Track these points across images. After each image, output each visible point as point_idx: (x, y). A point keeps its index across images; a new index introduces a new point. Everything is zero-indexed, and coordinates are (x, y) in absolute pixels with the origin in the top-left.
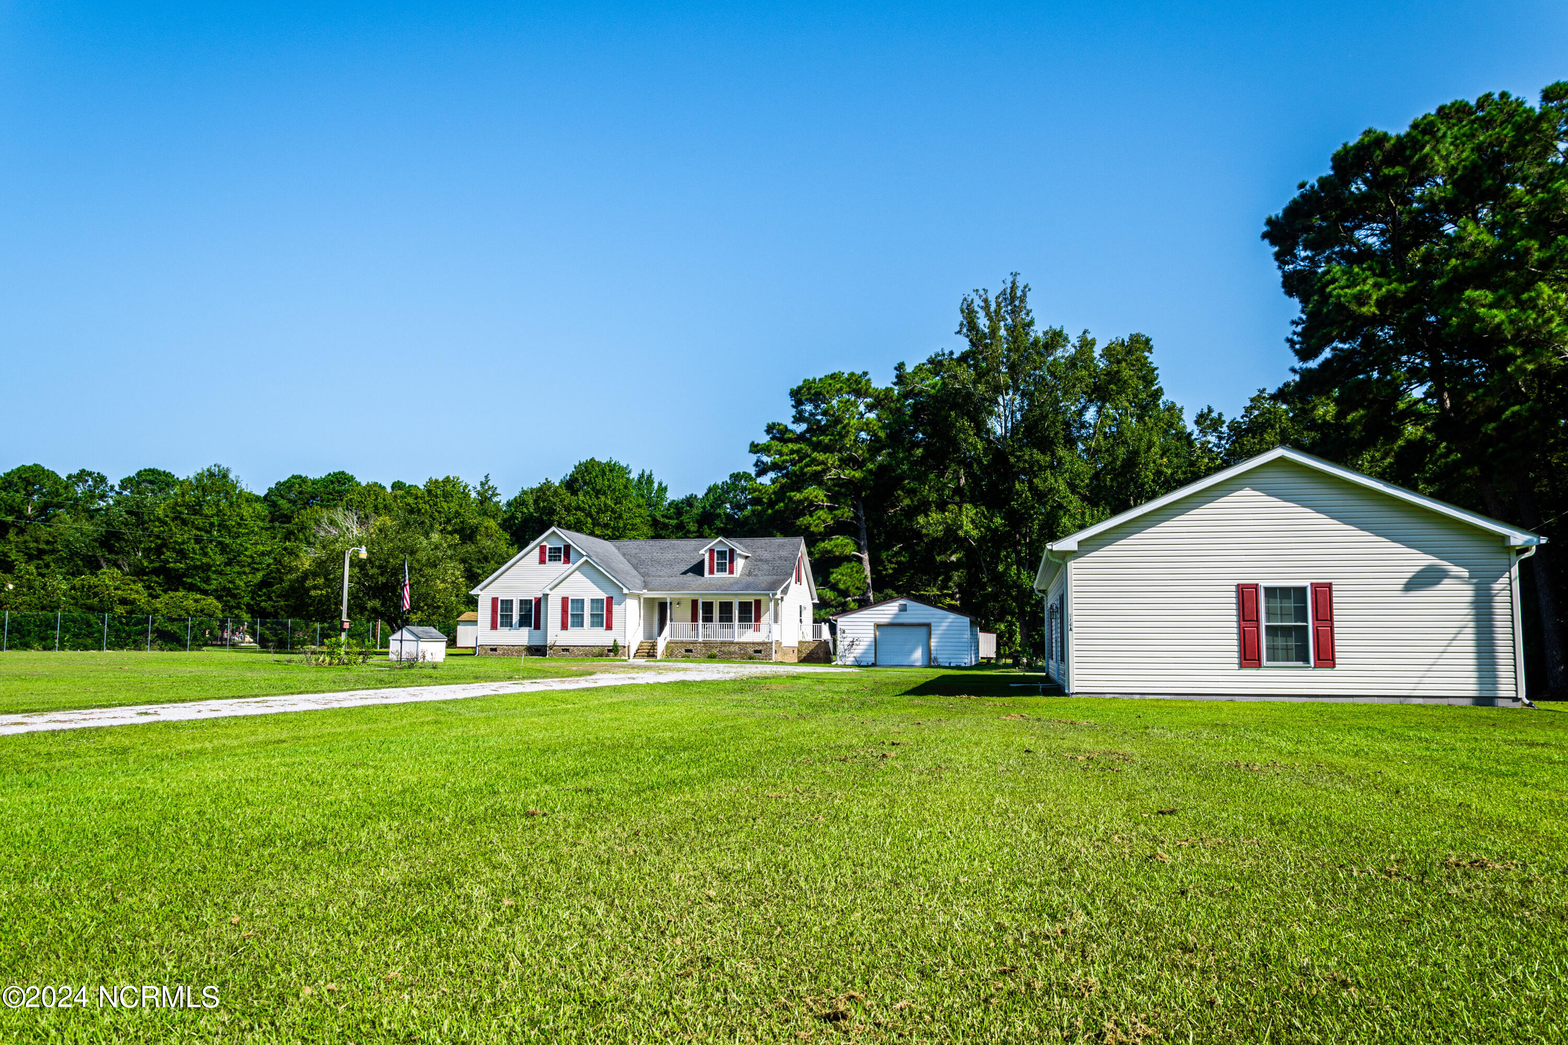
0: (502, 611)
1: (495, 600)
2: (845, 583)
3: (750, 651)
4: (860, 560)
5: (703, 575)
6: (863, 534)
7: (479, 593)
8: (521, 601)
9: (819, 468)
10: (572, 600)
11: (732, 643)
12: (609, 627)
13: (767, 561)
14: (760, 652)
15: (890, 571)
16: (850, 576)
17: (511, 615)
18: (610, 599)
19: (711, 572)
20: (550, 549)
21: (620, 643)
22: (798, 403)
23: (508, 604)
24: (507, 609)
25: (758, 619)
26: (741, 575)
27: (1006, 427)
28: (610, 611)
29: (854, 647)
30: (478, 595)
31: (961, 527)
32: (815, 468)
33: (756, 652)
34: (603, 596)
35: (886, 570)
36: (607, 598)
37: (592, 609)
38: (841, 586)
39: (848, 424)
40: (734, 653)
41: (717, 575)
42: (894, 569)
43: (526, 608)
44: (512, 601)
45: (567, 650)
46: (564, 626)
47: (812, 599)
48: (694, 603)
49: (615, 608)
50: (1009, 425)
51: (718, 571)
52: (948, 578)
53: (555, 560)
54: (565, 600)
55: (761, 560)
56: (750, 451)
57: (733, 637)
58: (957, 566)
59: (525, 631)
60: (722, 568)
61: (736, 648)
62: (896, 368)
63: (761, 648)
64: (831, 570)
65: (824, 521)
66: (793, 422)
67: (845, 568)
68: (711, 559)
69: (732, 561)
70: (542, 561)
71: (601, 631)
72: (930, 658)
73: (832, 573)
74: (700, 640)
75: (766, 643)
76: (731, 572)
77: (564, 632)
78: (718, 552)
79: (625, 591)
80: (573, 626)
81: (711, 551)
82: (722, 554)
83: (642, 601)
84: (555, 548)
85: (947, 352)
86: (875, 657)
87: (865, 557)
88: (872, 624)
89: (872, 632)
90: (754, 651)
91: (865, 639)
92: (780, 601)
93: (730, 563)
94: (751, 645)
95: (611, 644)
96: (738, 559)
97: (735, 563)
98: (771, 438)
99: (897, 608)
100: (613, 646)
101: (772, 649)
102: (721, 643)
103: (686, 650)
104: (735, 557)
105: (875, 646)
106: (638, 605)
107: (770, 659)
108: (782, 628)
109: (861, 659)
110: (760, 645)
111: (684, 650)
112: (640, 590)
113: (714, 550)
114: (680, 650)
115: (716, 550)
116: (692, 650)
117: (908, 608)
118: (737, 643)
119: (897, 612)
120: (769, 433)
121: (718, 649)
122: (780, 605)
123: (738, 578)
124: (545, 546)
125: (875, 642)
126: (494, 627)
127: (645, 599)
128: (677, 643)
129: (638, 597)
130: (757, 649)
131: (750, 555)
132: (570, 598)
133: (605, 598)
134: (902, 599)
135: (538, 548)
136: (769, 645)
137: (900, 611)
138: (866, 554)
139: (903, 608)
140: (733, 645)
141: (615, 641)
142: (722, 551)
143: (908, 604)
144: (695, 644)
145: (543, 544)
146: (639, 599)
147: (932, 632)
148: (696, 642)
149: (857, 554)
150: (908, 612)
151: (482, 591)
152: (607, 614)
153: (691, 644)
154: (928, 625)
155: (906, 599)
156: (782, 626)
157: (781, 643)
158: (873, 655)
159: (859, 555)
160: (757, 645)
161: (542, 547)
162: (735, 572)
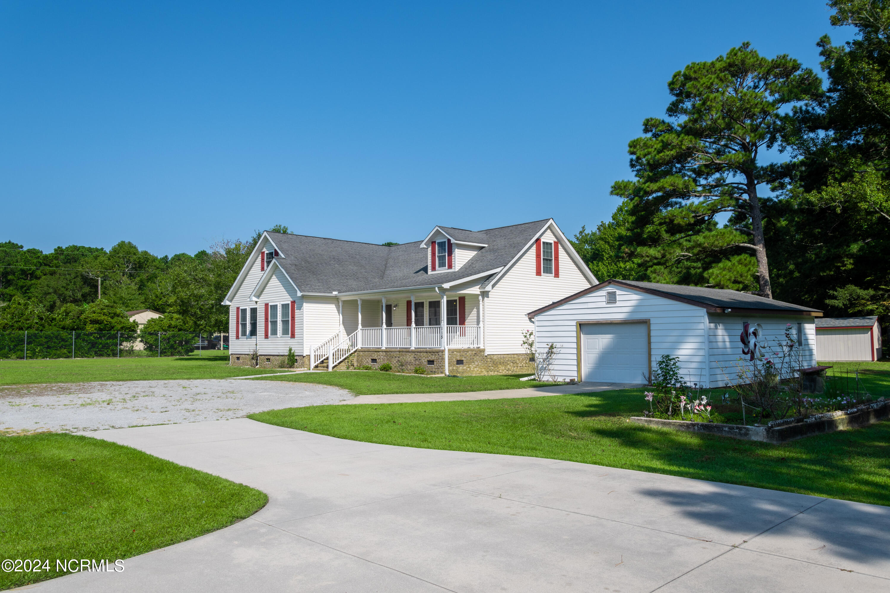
0: (241, 321)
1: (238, 309)
3: (424, 361)
5: (427, 272)
6: (758, 223)
7: (228, 303)
8: (250, 310)
10: (271, 306)
12: (292, 335)
13: (496, 251)
14: (432, 362)
17: (246, 323)
18: (293, 303)
19: (434, 269)
21: (297, 351)
23: (244, 312)
24: (244, 318)
25: (462, 320)
26: (461, 268)
28: (293, 317)
29: (554, 355)
30: (229, 306)
34: (288, 300)
41: (439, 271)
43: (252, 317)
45: (268, 359)
46: (266, 336)
48: (409, 304)
49: (297, 312)
53: (269, 265)
54: (267, 306)
57: (411, 344)
59: (252, 340)
61: (410, 358)
63: (433, 357)
66: (670, 115)
68: (433, 254)
69: (450, 254)
70: (262, 268)
71: (287, 339)
72: (650, 374)
74: (384, 347)
75: (438, 352)
76: (450, 267)
77: (266, 341)
78: (439, 243)
79: (299, 294)
80: (271, 334)
81: (433, 243)
82: (442, 246)
83: (340, 304)
84: (269, 253)
86: (579, 370)
87: (760, 248)
88: (574, 323)
89: (574, 334)
90: (428, 361)
91: (565, 345)
92: (480, 298)
93: (448, 256)
94: (425, 354)
95: (287, 354)
96: (456, 250)
97: (453, 255)
98: (649, 135)
99: (604, 299)
100: (289, 355)
101: (443, 359)
102: (400, 352)
103: (372, 360)
104: (453, 248)
105: (579, 354)
106: (336, 309)
107: (442, 373)
108: (486, 331)
109: (558, 373)
110: (432, 353)
111: (370, 359)
112: (329, 293)
113: (435, 242)
114: (367, 360)
115: (437, 242)
116: (376, 360)
117: (618, 298)
118: (413, 352)
119: (604, 304)
120: (646, 131)
121: (397, 358)
122: (481, 302)
123: (455, 272)
124: (264, 252)
125: (579, 349)
126: (237, 337)
127: (344, 302)
128: (365, 351)
129: (335, 300)
130: (430, 358)
131: (486, 246)
132: (270, 304)
133: (290, 302)
134: (611, 285)
135: (260, 255)
136: (440, 353)
137: (608, 303)
138: (761, 245)
139: (612, 298)
140: (410, 354)
141: (290, 350)
142: (442, 242)
143: (618, 292)
144: (378, 353)
145: (263, 251)
146: (337, 302)
147: (653, 333)
148: (379, 350)
149: (749, 245)
150: (618, 304)
151: (231, 301)
152: (291, 320)
153: (376, 353)
154: (646, 323)
155: (615, 285)
156: (486, 328)
157: (483, 351)
158: (575, 368)
159: (752, 246)
160: (430, 354)
161: (263, 253)
162: (453, 265)
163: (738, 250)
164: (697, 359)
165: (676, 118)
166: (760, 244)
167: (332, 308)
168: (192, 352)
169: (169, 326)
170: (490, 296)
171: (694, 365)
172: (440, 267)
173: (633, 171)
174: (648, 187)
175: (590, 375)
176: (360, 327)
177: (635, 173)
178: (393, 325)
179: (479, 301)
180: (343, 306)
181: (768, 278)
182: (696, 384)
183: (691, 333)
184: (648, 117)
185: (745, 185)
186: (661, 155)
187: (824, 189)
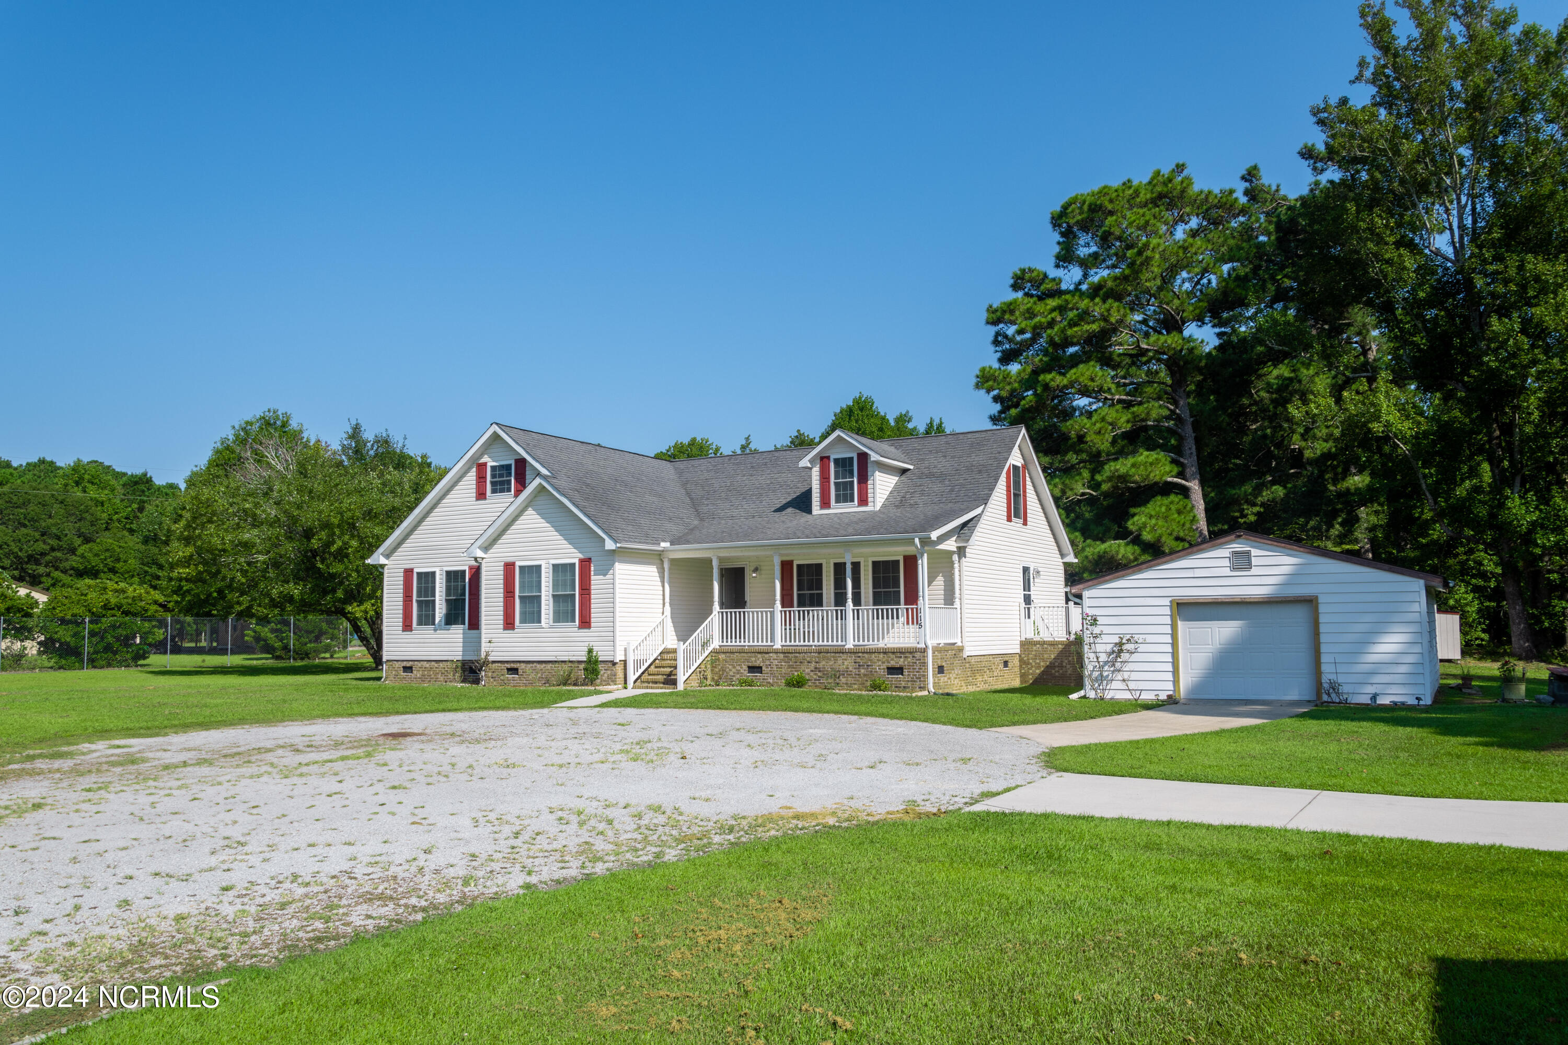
0: (419, 595)
1: (408, 573)
2: (1153, 529)
3: (880, 668)
4: (1185, 492)
5: (809, 511)
6: (1190, 446)
7: (383, 561)
8: (448, 573)
9: (1095, 327)
10: (521, 568)
11: (841, 651)
12: (585, 623)
13: (941, 477)
14: (899, 670)
15: (1252, 518)
16: (1166, 518)
17: (434, 601)
18: (585, 563)
19: (825, 504)
20: (493, 468)
21: (603, 654)
22: (1068, 235)
23: (427, 579)
24: (426, 589)
25: (912, 597)
26: (884, 506)
27: (1462, 227)
28: (586, 590)
29: (1125, 656)
30: (383, 566)
31: (1377, 417)
32: (1087, 327)
33: (893, 670)
34: (572, 556)
35: (1245, 516)
36: (582, 561)
37: (555, 585)
38: (1147, 536)
39: (1146, 245)
40: (847, 673)
41: (837, 509)
42: (1258, 514)
43: (456, 588)
44: (433, 574)
45: (514, 671)
46: (509, 624)
47: (1062, 555)
48: (786, 566)
49: (596, 581)
50: (1469, 221)
51: (838, 501)
52: (1351, 522)
53: (502, 491)
54: (509, 567)
55: (931, 475)
56: (988, 323)
57: (844, 638)
58: (1367, 497)
59: (457, 632)
60: (845, 496)
61: (847, 663)
62: (1243, 178)
63: (901, 662)
64: (1133, 510)
65: (1113, 425)
66: (1057, 266)
67: (1158, 505)
68: (824, 478)
69: (864, 478)
70: (481, 495)
71: (571, 630)
72: (1319, 684)
73: (1133, 515)
74: (778, 645)
75: (911, 652)
76: (863, 501)
77: (509, 634)
78: (837, 461)
79: (610, 545)
80: (523, 621)
81: (824, 459)
82: (844, 465)
83: (666, 566)
84: (502, 467)
85: (1333, 101)
86: (1176, 681)
87: (1194, 486)
88: (1167, 602)
89: (1168, 620)
90: (888, 668)
91: (1149, 638)
92: (955, 557)
93: (859, 483)
94: (881, 656)
95: (584, 659)
96: (877, 473)
97: (870, 482)
98: (1020, 294)
99: (1226, 563)
100: (589, 661)
101: (924, 664)
102: (819, 653)
103: (749, 667)
104: (869, 469)
105: (1175, 654)
106: (657, 574)
107: (922, 688)
108: (965, 616)
109: (1141, 686)
110: (899, 655)
111: (745, 667)
112: (653, 544)
113: (828, 458)
114: (738, 668)
115: (832, 457)
116: (761, 668)
117: (1254, 561)
118: (850, 652)
119: (1227, 571)
120: (1015, 287)
121: (813, 664)
122: (956, 565)
123: (874, 512)
124: (485, 464)
125: (1174, 644)
126: (407, 627)
127: (673, 562)
128: (733, 653)
129: (657, 558)
130: (893, 663)
131: (911, 467)
132: (518, 564)
133: (576, 561)
134: (1239, 540)
135: (474, 469)
136: (918, 655)
137: (1234, 569)
138: (1197, 482)
139: (1242, 562)
140: (844, 657)
141: (590, 651)
142: (844, 460)
143: (1254, 552)
144: (767, 656)
145: (482, 461)
146: (659, 561)
147: (1322, 619)
148: (770, 649)
149: (1179, 480)
150: (1254, 571)
151: (388, 556)
152: (581, 595)
153: (759, 656)
154: (1310, 602)
155: (1248, 539)
156: (964, 611)
157: (961, 649)
158: (1170, 676)
159: (1183, 482)
160: (892, 656)
161: (481, 467)
162: (870, 500)
163: (1166, 489)
164: (1410, 659)
165: (1066, 271)
166: (1194, 479)
167: (652, 571)
168: (145, 658)
169: (106, 607)
170: (967, 555)
171: (1403, 669)
172: (837, 501)
173: (997, 351)
174: (1052, 380)
175: (1197, 688)
176: (716, 607)
177: (999, 354)
178: (748, 604)
179: (952, 563)
180: (670, 569)
181: (1207, 533)
182: (1418, 699)
183: (1396, 618)
184: (1025, 265)
185: (1170, 386)
186: (1075, 329)
187: (1310, 400)
